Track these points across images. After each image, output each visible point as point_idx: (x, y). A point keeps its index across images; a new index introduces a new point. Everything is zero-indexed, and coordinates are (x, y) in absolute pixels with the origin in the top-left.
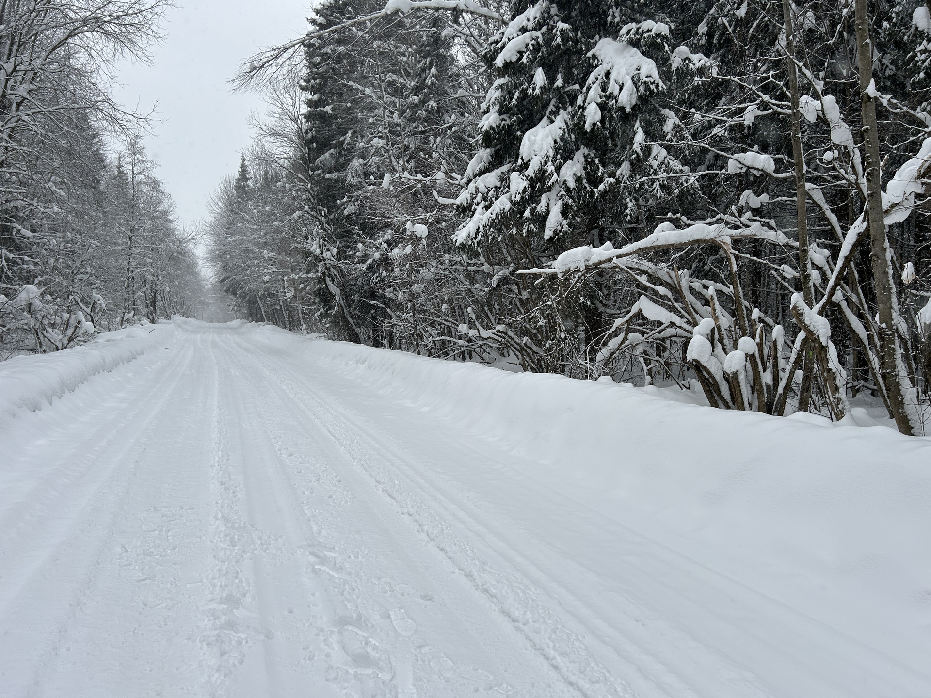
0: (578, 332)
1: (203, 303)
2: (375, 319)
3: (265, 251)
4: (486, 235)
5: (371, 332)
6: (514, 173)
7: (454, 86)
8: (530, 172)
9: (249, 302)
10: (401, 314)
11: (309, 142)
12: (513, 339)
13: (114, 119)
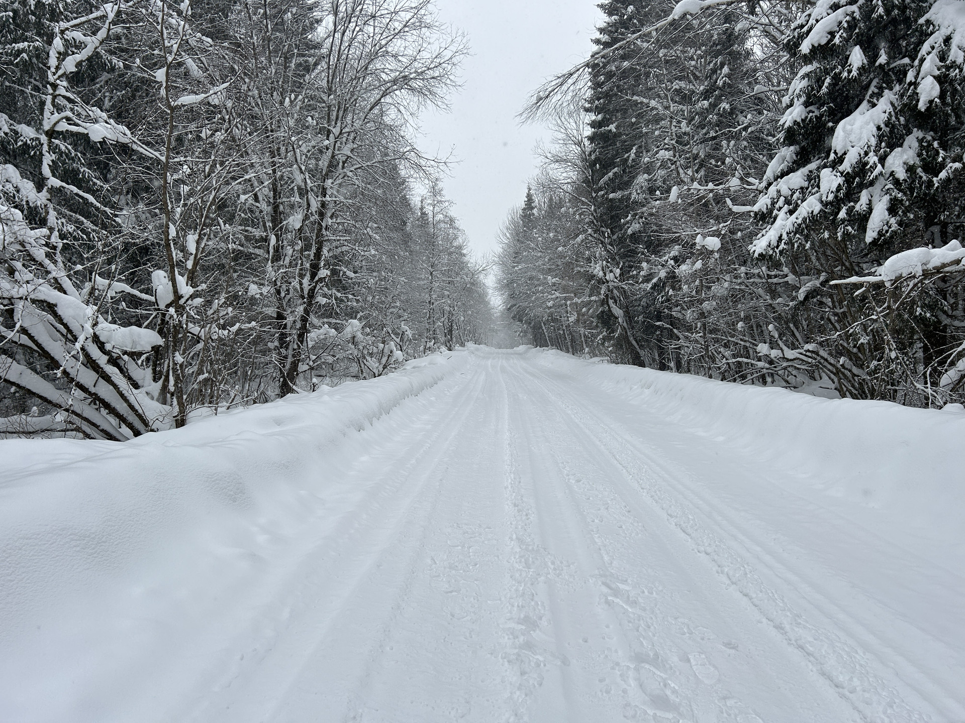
0: (914, 350)
1: (493, 330)
2: (660, 341)
3: (549, 277)
4: (790, 243)
5: (657, 354)
6: (825, 169)
7: (750, 83)
8: (846, 166)
9: (534, 328)
10: (690, 335)
11: (592, 165)
12: (826, 360)
13: (419, 166)
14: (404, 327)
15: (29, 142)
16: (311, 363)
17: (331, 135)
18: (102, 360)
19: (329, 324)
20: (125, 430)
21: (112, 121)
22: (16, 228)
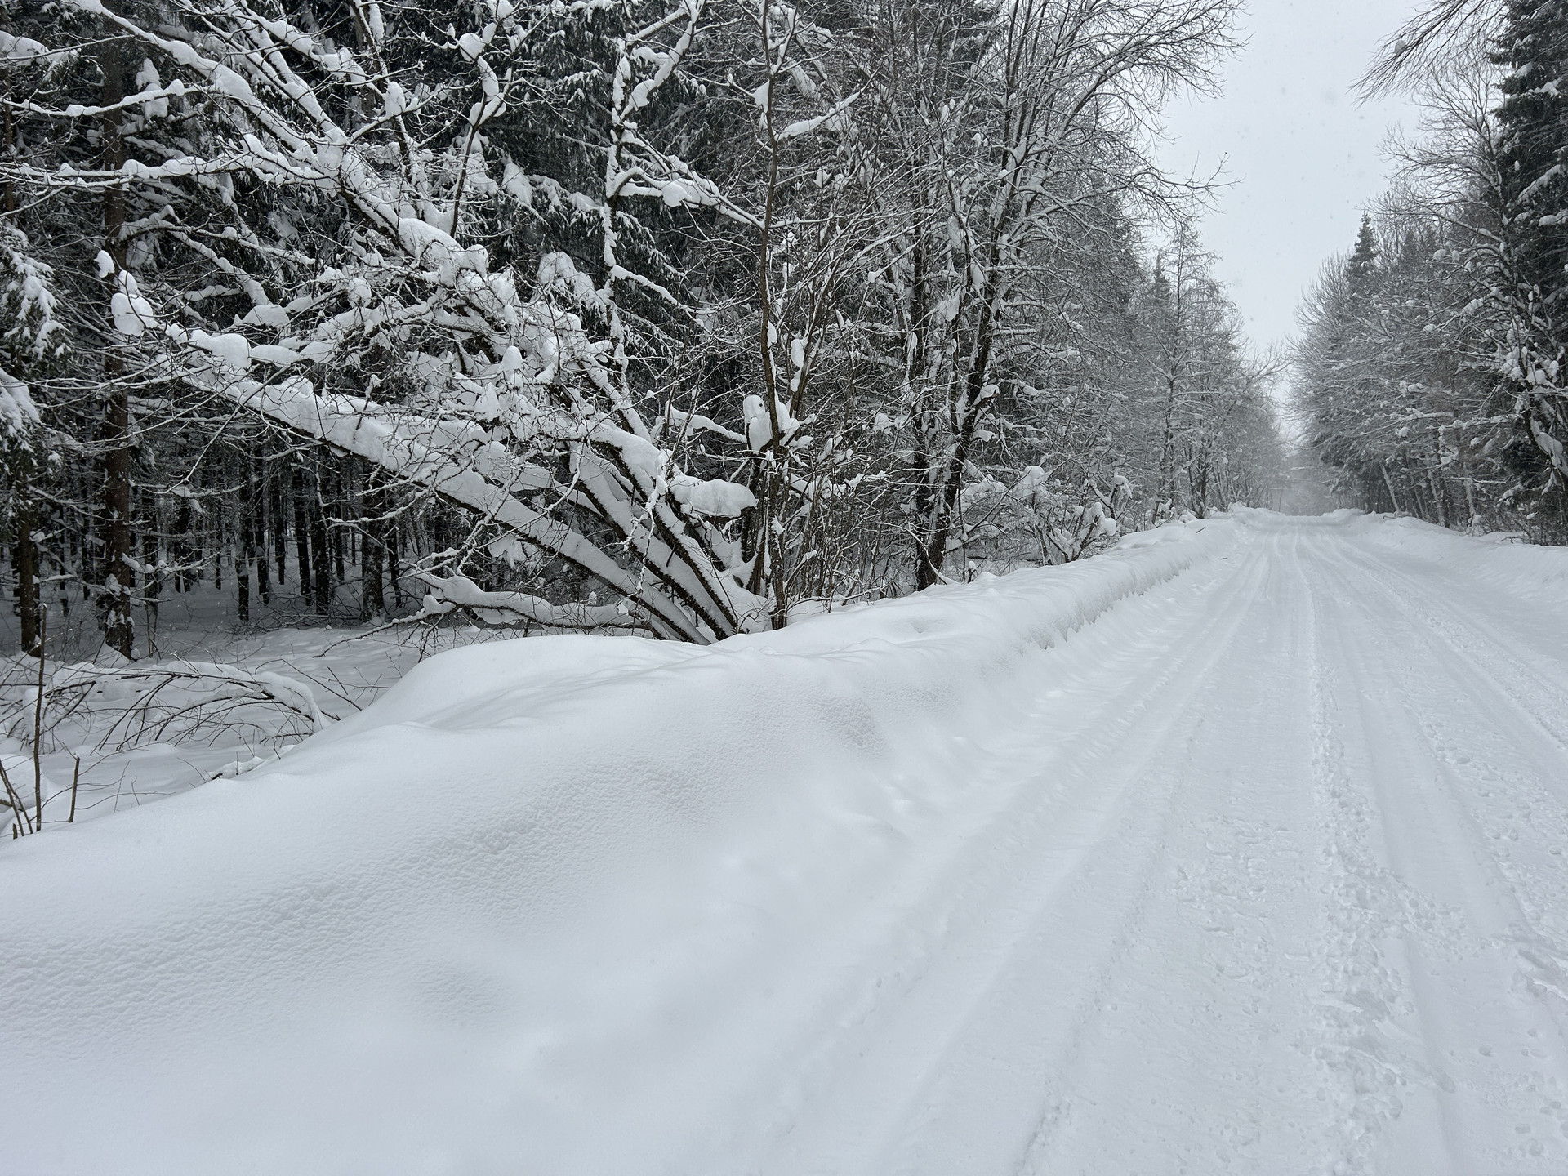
3: (1403, 382)
9: (1365, 476)
11: (1508, 160)
13: (1158, 198)
14: (1119, 477)
15: (585, 217)
16: (965, 537)
17: (1010, 159)
18: (677, 527)
19: (994, 473)
20: (705, 629)
21: (694, 174)
22: (573, 341)
